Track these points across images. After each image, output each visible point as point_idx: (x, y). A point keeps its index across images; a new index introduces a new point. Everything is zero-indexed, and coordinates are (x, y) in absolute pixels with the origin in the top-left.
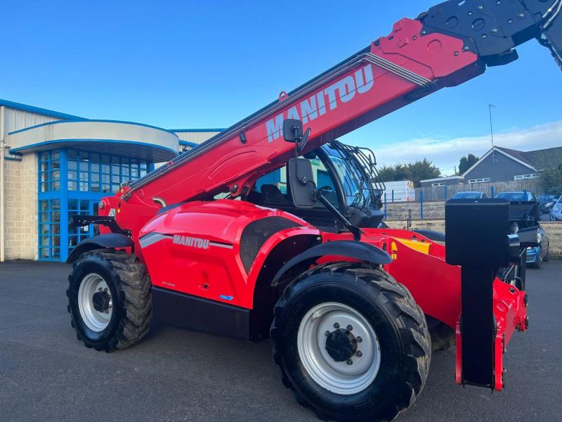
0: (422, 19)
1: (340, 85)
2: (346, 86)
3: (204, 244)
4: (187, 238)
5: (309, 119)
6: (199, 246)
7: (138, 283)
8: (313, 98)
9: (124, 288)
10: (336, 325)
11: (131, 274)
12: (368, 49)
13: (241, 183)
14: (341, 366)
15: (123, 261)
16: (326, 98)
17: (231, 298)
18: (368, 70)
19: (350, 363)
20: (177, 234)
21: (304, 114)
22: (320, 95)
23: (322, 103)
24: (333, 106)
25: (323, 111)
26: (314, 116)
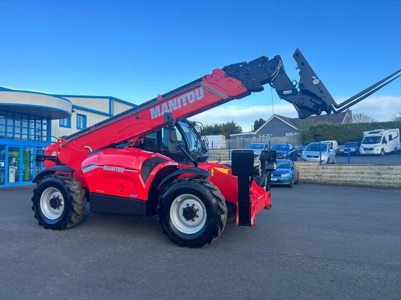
0: (225, 69)
1: (188, 95)
2: (191, 96)
3: (121, 170)
4: (112, 167)
5: (173, 109)
6: (119, 171)
7: (79, 192)
8: (175, 100)
9: (72, 195)
10: (188, 205)
11: (75, 187)
12: (200, 80)
13: (135, 139)
14: (190, 223)
15: (70, 180)
16: (181, 100)
17: (136, 196)
18: (201, 89)
19: (193, 221)
20: (106, 165)
22: (179, 99)
23: (179, 102)
24: (185, 104)
25: (180, 106)
26: (175, 108)
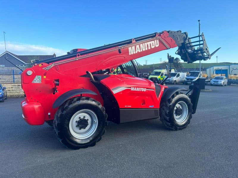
2: (153, 43)
3: (144, 90)
4: (137, 88)
5: (142, 50)
6: (142, 91)
8: (144, 44)
10: (177, 107)
17: (153, 106)
20: (133, 87)
21: (141, 48)
22: (146, 44)
24: (149, 48)
25: (147, 49)
26: (144, 50)
